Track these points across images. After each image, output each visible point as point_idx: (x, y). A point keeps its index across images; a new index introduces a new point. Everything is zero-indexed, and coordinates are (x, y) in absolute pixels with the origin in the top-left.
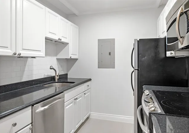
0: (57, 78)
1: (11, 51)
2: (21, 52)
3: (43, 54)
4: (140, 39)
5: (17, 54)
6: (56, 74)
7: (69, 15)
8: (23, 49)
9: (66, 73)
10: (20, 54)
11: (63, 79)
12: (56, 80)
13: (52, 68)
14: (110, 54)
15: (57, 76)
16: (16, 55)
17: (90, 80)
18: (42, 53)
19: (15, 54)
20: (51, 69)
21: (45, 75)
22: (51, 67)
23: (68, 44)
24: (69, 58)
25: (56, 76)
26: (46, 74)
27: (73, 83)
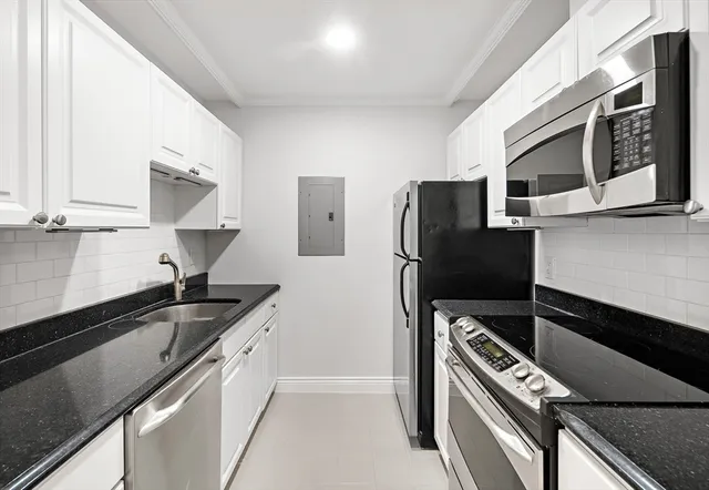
0: (179, 288)
1: (22, 208)
2: (63, 212)
3: (142, 216)
4: (423, 183)
5: (50, 220)
6: (176, 275)
7: (218, 104)
8: (72, 201)
9: (204, 271)
10: (61, 221)
11: (197, 288)
12: (178, 296)
13: (166, 260)
14: (331, 217)
15: (181, 282)
16: (45, 226)
17: (276, 288)
18: (140, 216)
19: (42, 220)
20: (162, 263)
21: (140, 284)
22: (163, 256)
23: (214, 186)
24: (219, 228)
25: (178, 284)
26: (145, 280)
27: (238, 301)
